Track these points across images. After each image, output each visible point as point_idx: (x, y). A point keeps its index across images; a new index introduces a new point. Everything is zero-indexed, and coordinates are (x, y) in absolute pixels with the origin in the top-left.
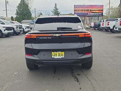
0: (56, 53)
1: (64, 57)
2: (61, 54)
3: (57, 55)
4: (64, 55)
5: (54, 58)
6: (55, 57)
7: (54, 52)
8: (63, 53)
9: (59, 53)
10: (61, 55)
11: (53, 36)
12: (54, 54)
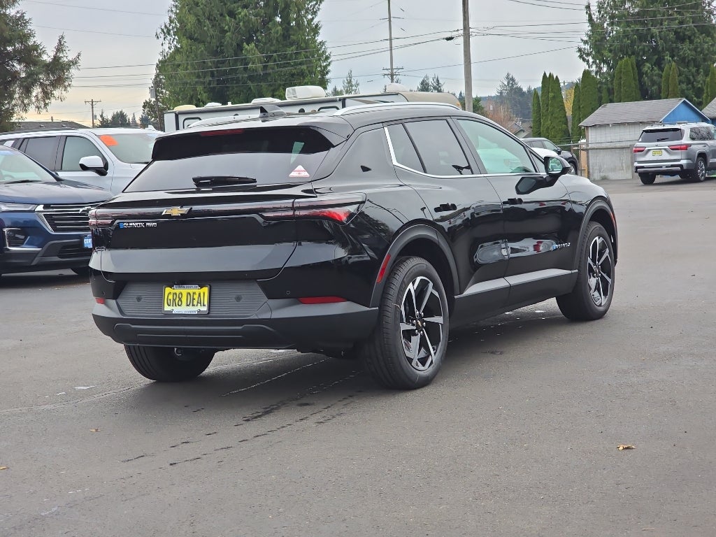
0: (177, 291)
1: (205, 309)
2: (196, 297)
3: (184, 299)
4: (206, 303)
5: (170, 314)
6: (177, 310)
7: (171, 286)
8: (206, 290)
9: (191, 291)
10: (195, 303)
11: (159, 216)
12: (171, 297)
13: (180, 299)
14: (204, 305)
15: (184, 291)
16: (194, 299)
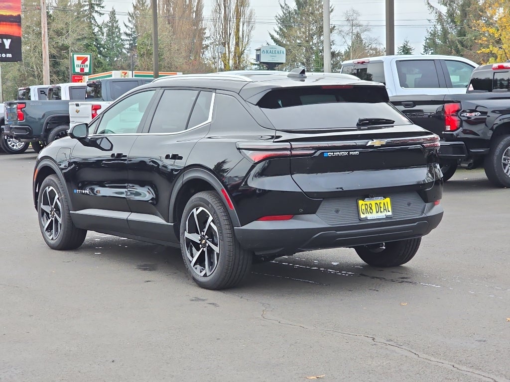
0: (368, 203)
1: (391, 213)
2: (382, 205)
3: (374, 208)
4: (390, 209)
5: (366, 219)
6: (369, 216)
7: (363, 199)
8: (388, 200)
9: (378, 202)
10: (382, 210)
12: (363, 207)
13: (371, 208)
14: (389, 211)
15: (372, 202)
16: (381, 207)
